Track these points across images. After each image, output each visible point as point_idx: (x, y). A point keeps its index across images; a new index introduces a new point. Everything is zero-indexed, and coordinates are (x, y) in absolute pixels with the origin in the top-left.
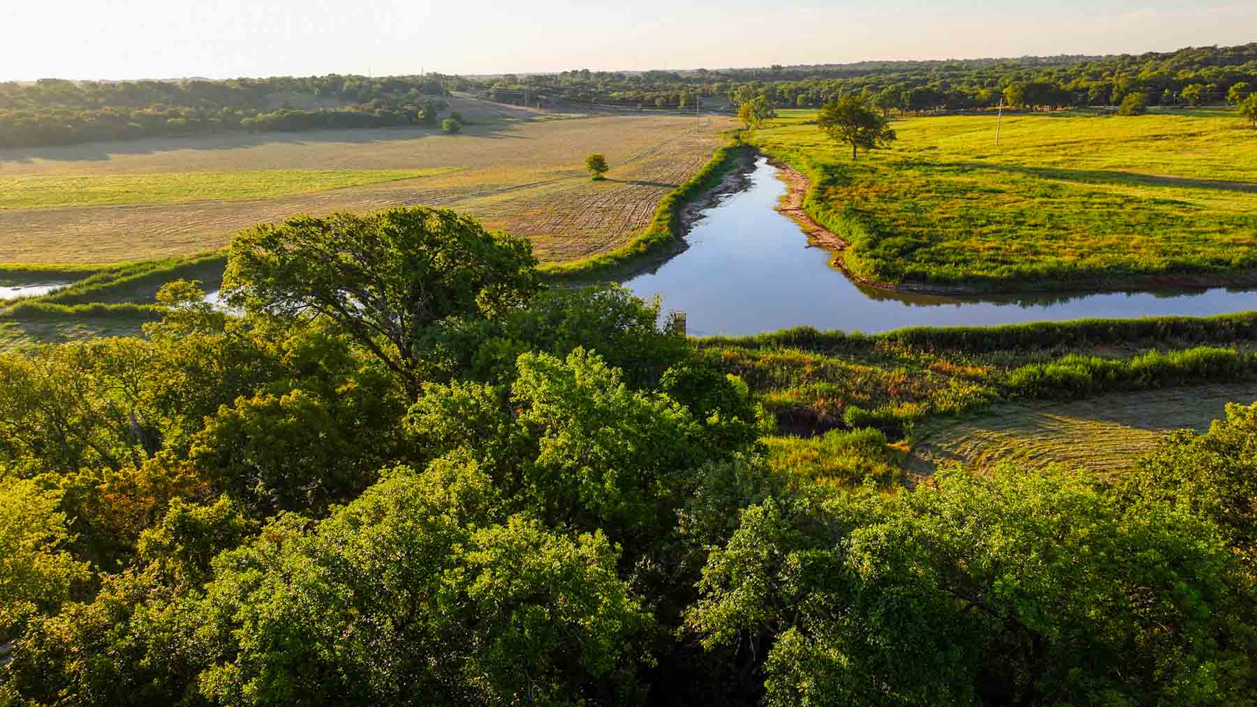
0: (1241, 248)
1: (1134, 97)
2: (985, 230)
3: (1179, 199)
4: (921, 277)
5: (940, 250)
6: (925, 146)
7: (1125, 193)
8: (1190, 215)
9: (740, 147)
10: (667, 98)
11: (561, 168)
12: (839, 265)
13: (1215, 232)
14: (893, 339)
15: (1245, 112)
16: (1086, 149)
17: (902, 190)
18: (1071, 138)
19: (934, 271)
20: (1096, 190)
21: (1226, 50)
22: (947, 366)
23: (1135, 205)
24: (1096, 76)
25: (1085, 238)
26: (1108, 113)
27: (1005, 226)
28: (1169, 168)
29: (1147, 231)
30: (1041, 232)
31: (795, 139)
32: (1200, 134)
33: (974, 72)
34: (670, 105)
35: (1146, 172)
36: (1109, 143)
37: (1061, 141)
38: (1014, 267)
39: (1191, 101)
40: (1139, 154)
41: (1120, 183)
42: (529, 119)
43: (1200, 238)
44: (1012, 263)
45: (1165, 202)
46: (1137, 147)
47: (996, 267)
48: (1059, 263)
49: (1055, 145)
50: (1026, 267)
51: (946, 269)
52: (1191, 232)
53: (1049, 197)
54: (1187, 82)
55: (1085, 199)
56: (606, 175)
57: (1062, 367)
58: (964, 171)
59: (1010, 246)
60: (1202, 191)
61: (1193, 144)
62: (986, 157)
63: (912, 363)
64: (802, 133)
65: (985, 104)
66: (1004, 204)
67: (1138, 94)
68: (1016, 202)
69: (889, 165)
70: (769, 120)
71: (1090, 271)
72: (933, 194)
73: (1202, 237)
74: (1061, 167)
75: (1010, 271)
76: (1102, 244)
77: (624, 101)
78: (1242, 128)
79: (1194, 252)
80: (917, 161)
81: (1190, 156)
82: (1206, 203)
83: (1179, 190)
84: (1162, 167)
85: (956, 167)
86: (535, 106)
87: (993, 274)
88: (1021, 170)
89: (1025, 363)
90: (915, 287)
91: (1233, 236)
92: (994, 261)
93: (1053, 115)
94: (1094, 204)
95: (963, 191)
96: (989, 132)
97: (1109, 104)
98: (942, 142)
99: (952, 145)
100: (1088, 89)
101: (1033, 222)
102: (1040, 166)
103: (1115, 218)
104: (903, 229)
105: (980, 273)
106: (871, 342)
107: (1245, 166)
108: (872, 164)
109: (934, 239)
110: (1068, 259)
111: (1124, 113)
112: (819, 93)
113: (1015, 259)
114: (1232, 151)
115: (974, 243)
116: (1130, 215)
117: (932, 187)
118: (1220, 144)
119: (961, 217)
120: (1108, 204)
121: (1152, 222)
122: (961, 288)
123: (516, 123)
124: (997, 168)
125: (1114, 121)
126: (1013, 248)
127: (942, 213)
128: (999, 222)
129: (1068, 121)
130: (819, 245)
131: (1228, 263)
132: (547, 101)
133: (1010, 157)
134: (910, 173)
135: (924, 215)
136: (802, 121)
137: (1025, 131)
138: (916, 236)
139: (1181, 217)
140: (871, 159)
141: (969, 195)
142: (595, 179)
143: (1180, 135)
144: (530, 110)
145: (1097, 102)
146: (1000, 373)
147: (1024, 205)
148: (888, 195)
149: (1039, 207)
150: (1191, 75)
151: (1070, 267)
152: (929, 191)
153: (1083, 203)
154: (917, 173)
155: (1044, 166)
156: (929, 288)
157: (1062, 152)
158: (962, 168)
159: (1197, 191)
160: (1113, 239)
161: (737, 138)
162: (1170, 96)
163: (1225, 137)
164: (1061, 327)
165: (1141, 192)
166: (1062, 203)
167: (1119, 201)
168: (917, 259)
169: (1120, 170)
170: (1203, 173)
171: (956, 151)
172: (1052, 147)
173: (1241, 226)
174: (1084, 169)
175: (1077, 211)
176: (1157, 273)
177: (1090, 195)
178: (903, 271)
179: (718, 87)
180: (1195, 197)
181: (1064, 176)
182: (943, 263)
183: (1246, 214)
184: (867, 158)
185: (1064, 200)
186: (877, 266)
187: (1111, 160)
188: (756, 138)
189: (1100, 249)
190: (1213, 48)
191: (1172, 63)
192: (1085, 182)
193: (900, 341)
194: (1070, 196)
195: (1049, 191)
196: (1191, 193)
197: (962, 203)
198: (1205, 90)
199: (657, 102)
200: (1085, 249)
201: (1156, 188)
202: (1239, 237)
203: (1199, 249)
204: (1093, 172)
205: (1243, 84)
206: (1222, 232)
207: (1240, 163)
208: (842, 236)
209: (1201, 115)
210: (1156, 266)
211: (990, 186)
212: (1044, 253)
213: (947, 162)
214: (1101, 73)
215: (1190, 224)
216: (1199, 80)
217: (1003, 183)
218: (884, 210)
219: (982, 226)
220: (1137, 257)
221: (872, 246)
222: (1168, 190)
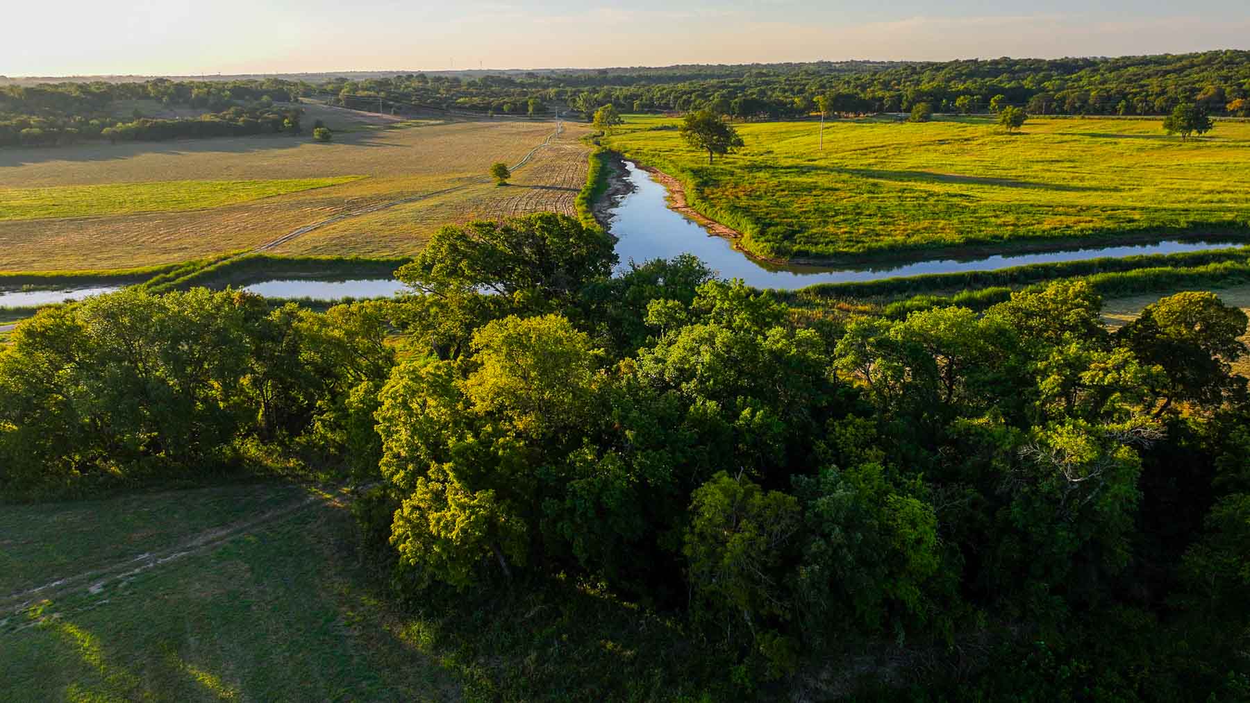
0: (1008, 228)
1: (921, 107)
2: (837, 219)
3: (965, 193)
4: (805, 254)
5: (811, 235)
6: (762, 150)
7: (927, 189)
8: (974, 204)
9: (606, 153)
10: (514, 104)
11: (463, 175)
12: (740, 248)
13: (991, 217)
14: (807, 292)
15: (1004, 121)
16: (891, 152)
17: (762, 191)
18: (878, 142)
19: (813, 250)
20: (905, 187)
21: (985, 62)
22: (847, 306)
23: (936, 198)
24: (886, 85)
25: (907, 224)
26: (902, 120)
27: (850, 217)
28: (954, 168)
29: (947, 217)
30: (876, 220)
31: (651, 145)
32: (973, 139)
33: (782, 79)
34: (519, 111)
35: (939, 172)
36: (906, 148)
37: (872, 145)
38: (867, 245)
39: (964, 110)
40: (931, 156)
41: (922, 181)
42: (389, 126)
43: (981, 221)
44: (863, 242)
45: (955, 196)
46: (929, 151)
47: (853, 246)
48: (896, 241)
49: (866, 149)
50: (874, 244)
51: (820, 248)
52: (976, 217)
53: (874, 193)
54: (959, 94)
55: (900, 194)
56: (507, 181)
57: (914, 303)
58: (804, 173)
59: (858, 230)
60: (980, 186)
61: (969, 147)
62: (815, 160)
63: (823, 306)
64: (654, 138)
65: (801, 111)
66: (842, 199)
67: (923, 104)
68: (850, 197)
69: (741, 168)
70: (618, 126)
71: (916, 246)
72: (786, 193)
73: (983, 220)
74: (875, 168)
75: (864, 247)
76: (920, 227)
77: (474, 108)
78: (1002, 134)
79: (980, 231)
80: (763, 165)
81: (967, 158)
82: (984, 195)
83: (964, 186)
84: (949, 167)
85: (796, 170)
86: (388, 113)
87: (853, 250)
88: (847, 171)
89: (891, 302)
90: (802, 261)
91: (1003, 219)
92: (850, 241)
93: (858, 122)
94: (907, 197)
95: (810, 189)
96: (810, 137)
97: (901, 111)
98: (775, 146)
99: (785, 149)
100: (883, 98)
101: (868, 212)
102: (859, 167)
103: (923, 208)
104: (778, 220)
105: (845, 250)
106: (794, 295)
107: (1007, 167)
108: (728, 167)
109: (803, 228)
110: (900, 238)
111: (914, 120)
112: (652, 98)
113: (864, 239)
114: (997, 154)
115: (832, 230)
116: (934, 206)
117: (784, 186)
118: (988, 148)
119: (816, 210)
120: (917, 198)
121: (950, 211)
122: (833, 261)
123: (379, 129)
124: (828, 170)
125: (908, 127)
126: (861, 231)
127: (800, 207)
128: (843, 214)
129: (872, 127)
130: (717, 235)
131: (1002, 238)
132: (400, 108)
133: (834, 160)
134: (761, 174)
135: (787, 209)
136: (648, 126)
137: (840, 136)
138: (790, 225)
139: (967, 206)
140: (725, 163)
141: (814, 193)
142: (499, 185)
143: (958, 140)
144: (386, 116)
145: (890, 109)
146: (878, 308)
147: (857, 200)
148: (753, 194)
149: (869, 201)
150: (961, 87)
151: (903, 244)
152: (783, 190)
153: (899, 197)
154: (767, 175)
155: (862, 168)
156: (811, 261)
157: (873, 155)
158: (802, 170)
159: (976, 186)
160: (926, 224)
161: (598, 143)
162: (947, 106)
163: (991, 141)
164: (909, 280)
165: (937, 188)
166: (884, 198)
167: (924, 195)
168: (798, 241)
169: (919, 170)
170: (978, 172)
171: (790, 155)
172: (865, 151)
173: (1007, 212)
174: (891, 169)
175: (897, 203)
176: (958, 245)
177: (903, 191)
178: (792, 250)
179: (556, 93)
180: (975, 191)
181: (881, 175)
182: (817, 244)
183: (1010, 203)
184: (721, 163)
185: (885, 195)
186: (772, 248)
187: (912, 161)
188: (616, 143)
189: (918, 230)
190: (976, 61)
191: (945, 74)
192: (896, 180)
193: (812, 293)
194: (889, 192)
195: (872, 189)
196: (972, 188)
197: (810, 199)
198: (973, 100)
199: (505, 108)
200: (909, 231)
201: (947, 184)
202: (1007, 220)
203: (983, 228)
204: (900, 172)
205: (1001, 96)
206: (996, 216)
207: (1004, 164)
208: (732, 227)
209: (972, 122)
210: (957, 241)
211: (827, 185)
212: (882, 235)
213: (787, 165)
214: (890, 82)
215: (975, 212)
216: (967, 92)
217: (836, 182)
218: (755, 206)
219: (833, 216)
220: (944, 235)
221: (762, 233)
222: (956, 186)
